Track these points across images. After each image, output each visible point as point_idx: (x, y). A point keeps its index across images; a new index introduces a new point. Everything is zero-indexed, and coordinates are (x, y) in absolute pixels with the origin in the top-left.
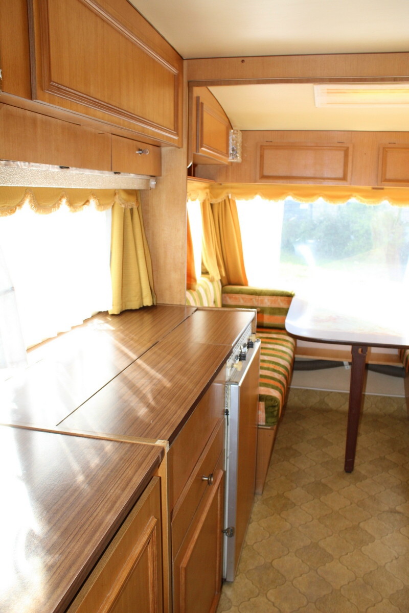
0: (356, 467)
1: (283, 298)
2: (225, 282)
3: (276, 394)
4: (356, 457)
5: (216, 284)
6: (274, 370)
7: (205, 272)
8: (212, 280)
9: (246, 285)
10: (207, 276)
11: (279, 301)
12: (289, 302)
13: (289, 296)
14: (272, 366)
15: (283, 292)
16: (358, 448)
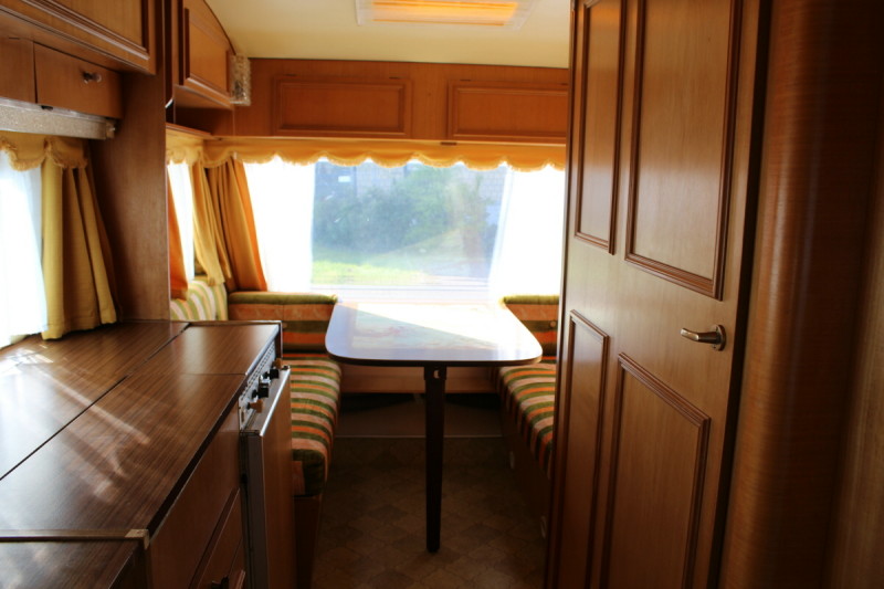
0: (444, 543)
1: (319, 306)
2: (231, 286)
3: (318, 447)
4: (442, 529)
5: (217, 289)
6: (313, 413)
7: (200, 273)
8: (211, 284)
9: (265, 289)
10: (203, 278)
11: (315, 310)
12: (330, 312)
13: (329, 304)
14: (309, 407)
15: (319, 297)
16: (444, 515)
